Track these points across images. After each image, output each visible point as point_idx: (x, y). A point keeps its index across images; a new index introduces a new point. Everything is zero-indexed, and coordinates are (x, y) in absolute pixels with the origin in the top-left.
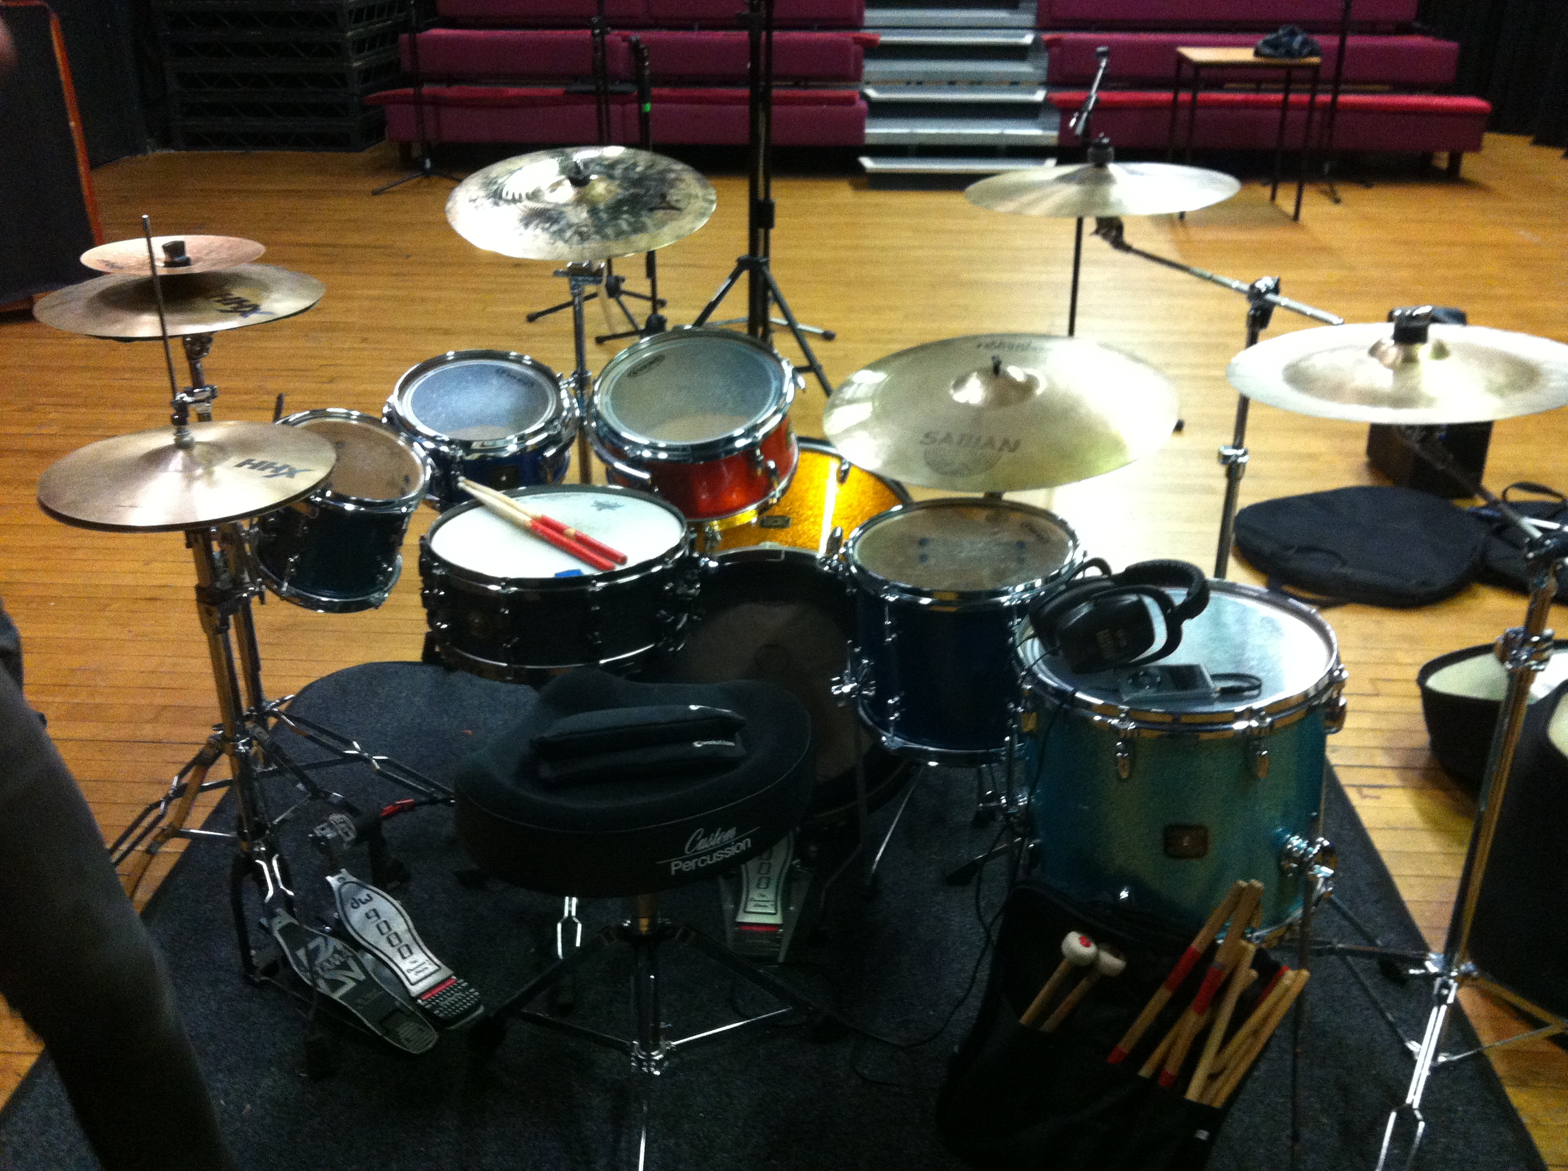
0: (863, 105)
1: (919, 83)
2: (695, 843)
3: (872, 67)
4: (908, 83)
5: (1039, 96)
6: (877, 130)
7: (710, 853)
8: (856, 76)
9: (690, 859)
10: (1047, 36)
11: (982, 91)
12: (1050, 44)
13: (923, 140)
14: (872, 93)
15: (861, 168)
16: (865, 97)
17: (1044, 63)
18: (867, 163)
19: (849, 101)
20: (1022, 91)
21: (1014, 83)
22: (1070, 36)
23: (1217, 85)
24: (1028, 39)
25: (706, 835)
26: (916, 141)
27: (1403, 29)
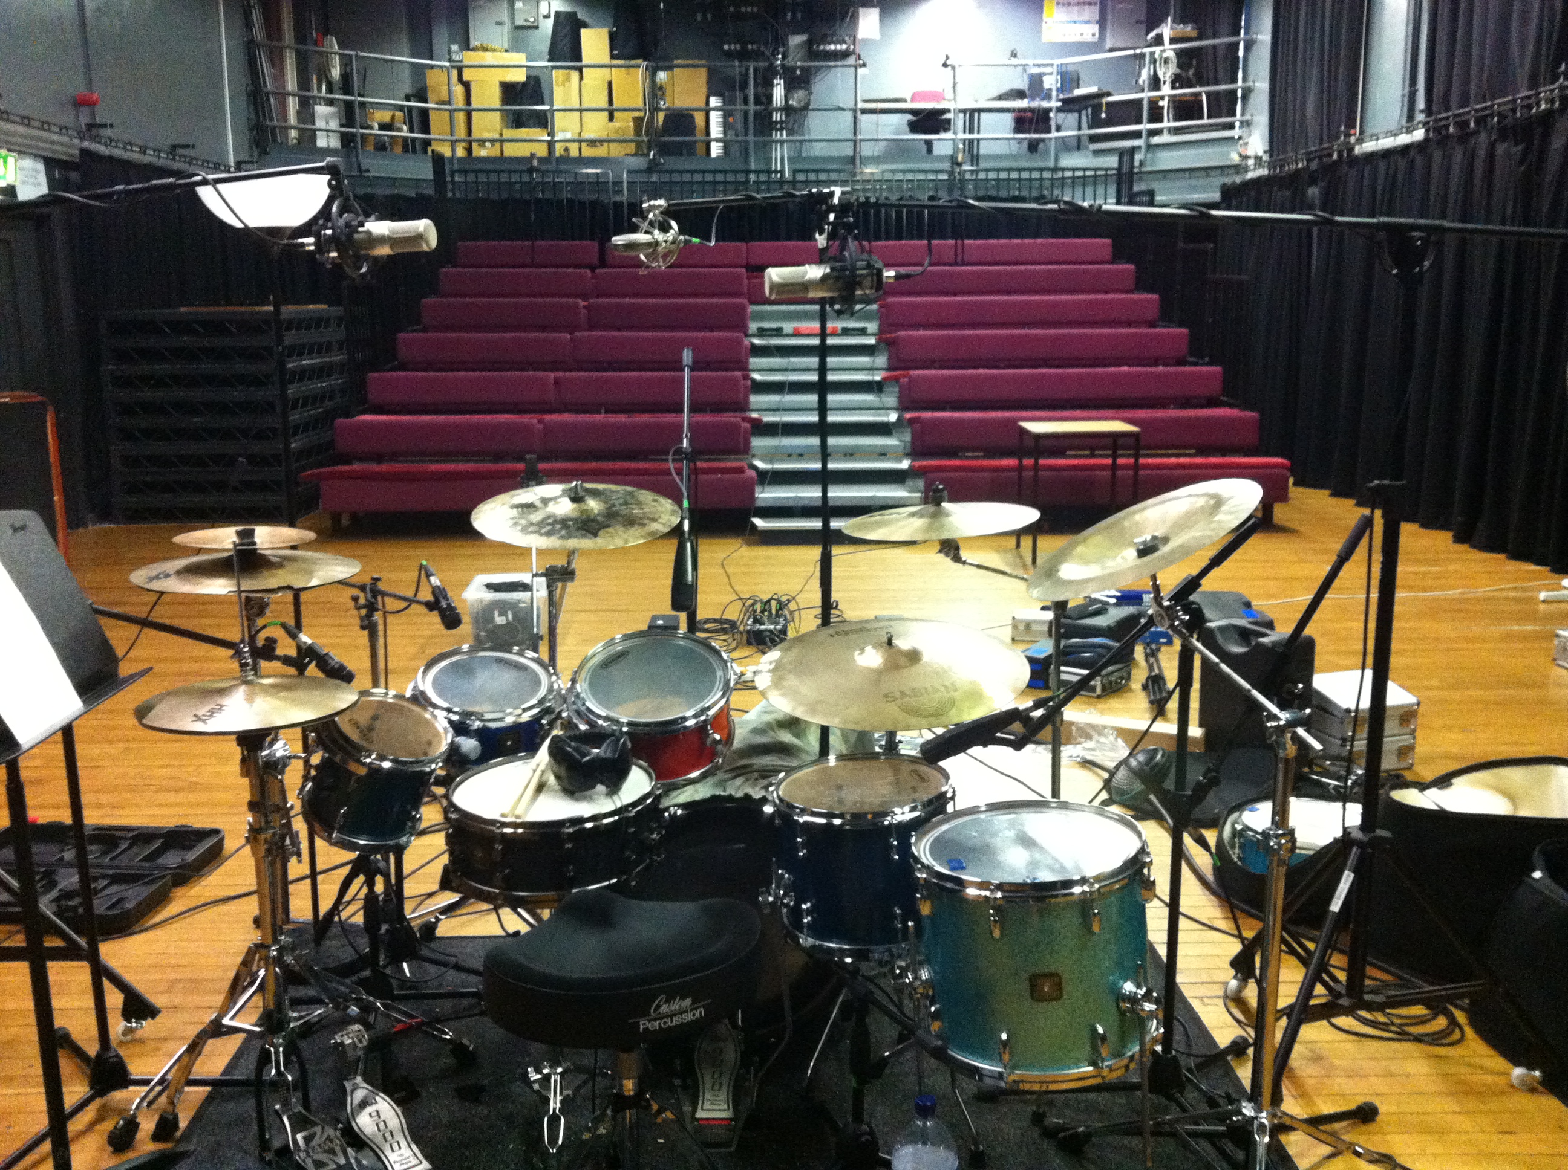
0: (752, 474)
1: (801, 455)
2: (658, 1006)
3: (758, 443)
4: (790, 456)
5: (905, 464)
6: (767, 495)
7: (671, 1016)
8: (745, 450)
9: (655, 1020)
10: (908, 415)
11: (855, 460)
12: (912, 421)
13: (806, 503)
14: (760, 464)
15: (754, 526)
16: (755, 468)
17: (907, 437)
18: (758, 522)
19: (741, 470)
20: (889, 460)
21: (883, 454)
22: (928, 415)
23: (1059, 452)
24: (893, 417)
25: (667, 1001)
26: (800, 504)
27: (1212, 403)
